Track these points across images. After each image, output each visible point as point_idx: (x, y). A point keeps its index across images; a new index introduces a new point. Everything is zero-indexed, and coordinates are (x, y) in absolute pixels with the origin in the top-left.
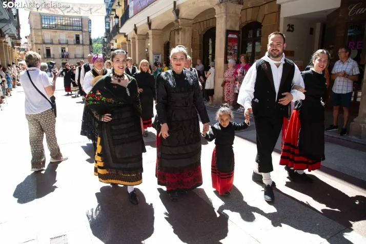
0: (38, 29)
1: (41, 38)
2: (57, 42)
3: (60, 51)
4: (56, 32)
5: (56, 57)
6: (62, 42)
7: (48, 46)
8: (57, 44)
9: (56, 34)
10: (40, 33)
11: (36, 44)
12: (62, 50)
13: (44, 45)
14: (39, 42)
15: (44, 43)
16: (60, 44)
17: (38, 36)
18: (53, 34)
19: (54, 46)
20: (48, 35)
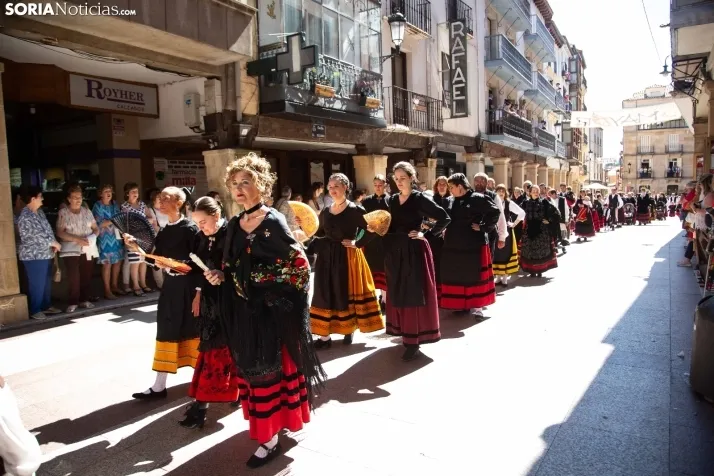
0: (631, 132)
1: (634, 146)
2: (663, 151)
3: (667, 165)
4: (661, 132)
5: (657, 176)
6: (671, 149)
7: (645, 158)
8: (661, 154)
9: (662, 136)
10: (634, 138)
11: (626, 155)
12: (671, 164)
13: (639, 157)
14: (631, 153)
15: (639, 153)
16: (667, 152)
17: (630, 142)
18: (657, 137)
19: (655, 157)
20: (646, 141)
